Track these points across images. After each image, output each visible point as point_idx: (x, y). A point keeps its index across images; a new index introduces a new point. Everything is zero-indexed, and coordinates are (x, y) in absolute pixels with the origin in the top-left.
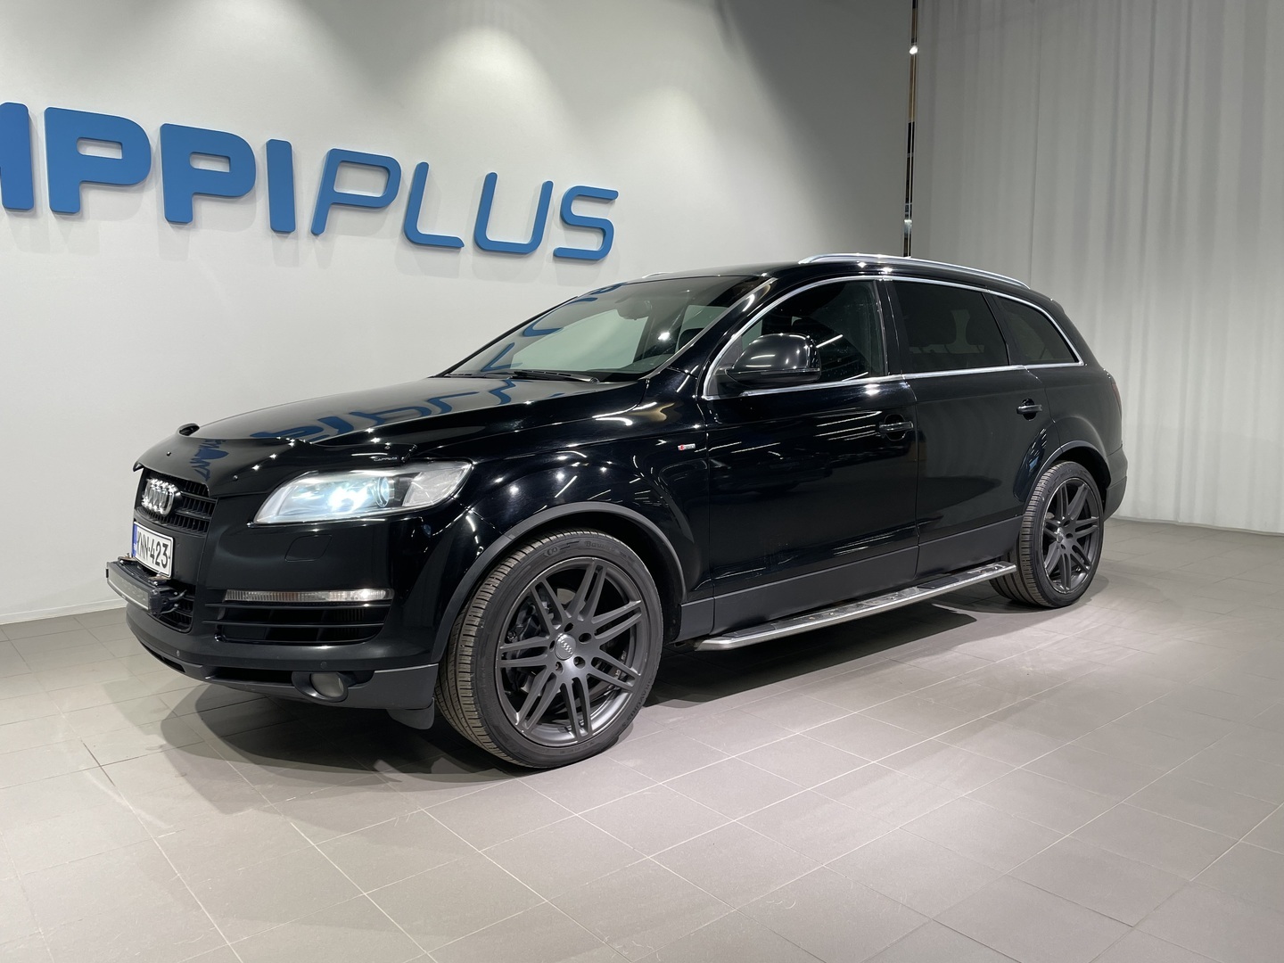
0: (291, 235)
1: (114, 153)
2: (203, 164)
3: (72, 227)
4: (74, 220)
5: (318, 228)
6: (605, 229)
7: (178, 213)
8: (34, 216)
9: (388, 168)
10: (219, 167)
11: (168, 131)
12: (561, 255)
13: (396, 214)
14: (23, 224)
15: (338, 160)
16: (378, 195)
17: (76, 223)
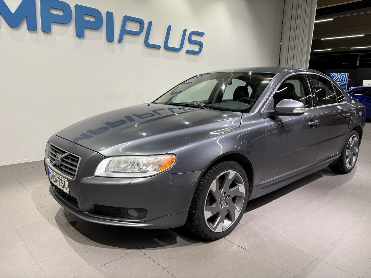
0: (112, 43)
1: (61, 13)
2: (87, 18)
3: (48, 37)
4: (49, 34)
5: (120, 41)
6: (200, 44)
7: (80, 34)
8: (37, 33)
9: (141, 22)
10: (92, 19)
11: (77, 6)
12: (188, 52)
13: (142, 37)
14: (33, 35)
15: (127, 19)
16: (138, 31)
17: (49, 35)
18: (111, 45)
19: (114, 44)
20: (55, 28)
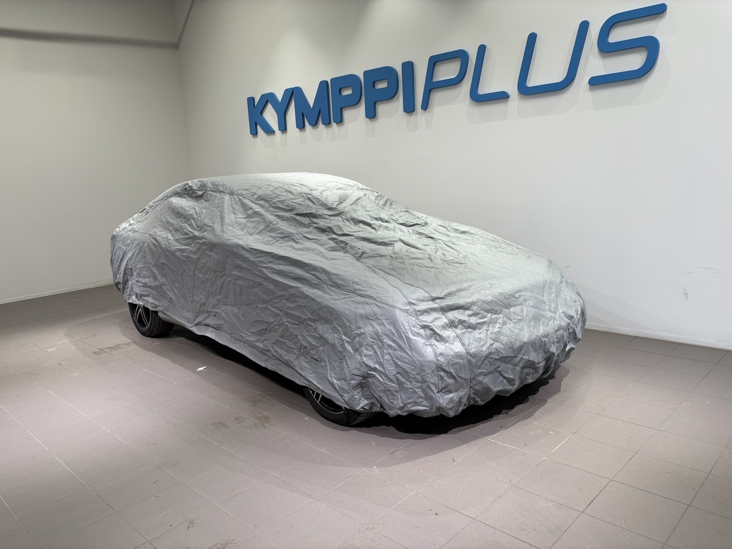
5: (425, 106)
6: (650, 46)
7: (371, 114)
9: (461, 55)
10: (384, 85)
11: (366, 73)
12: (597, 82)
15: (435, 61)
16: (456, 76)
17: (342, 127)
18: (413, 118)
19: (416, 114)
20: (348, 114)
